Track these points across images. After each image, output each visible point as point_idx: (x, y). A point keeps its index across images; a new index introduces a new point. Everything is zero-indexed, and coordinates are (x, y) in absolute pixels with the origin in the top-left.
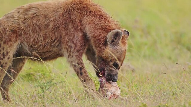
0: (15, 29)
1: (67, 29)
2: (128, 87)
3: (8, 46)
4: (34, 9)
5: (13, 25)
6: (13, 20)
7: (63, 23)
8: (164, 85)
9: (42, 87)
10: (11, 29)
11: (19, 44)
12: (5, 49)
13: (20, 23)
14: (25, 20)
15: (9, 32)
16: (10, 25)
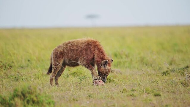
2: (118, 80)
3: (59, 60)
4: (71, 43)
6: (61, 48)
8: (134, 80)
10: (60, 52)
13: (64, 50)
14: (66, 48)
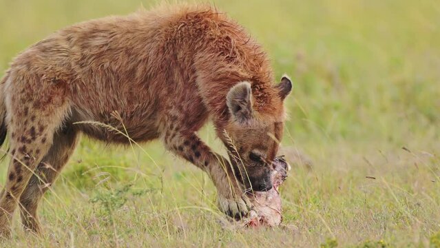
0: (60, 77)
1: (173, 82)
2: (298, 202)
3: (43, 114)
4: (102, 34)
5: (58, 69)
6: (58, 56)
7: (164, 69)
8: (376, 198)
9: (105, 201)
10: (53, 76)
11: (68, 109)
12: (37, 120)
13: (74, 66)
14: (83, 59)
15: (48, 82)
16: (51, 69)
